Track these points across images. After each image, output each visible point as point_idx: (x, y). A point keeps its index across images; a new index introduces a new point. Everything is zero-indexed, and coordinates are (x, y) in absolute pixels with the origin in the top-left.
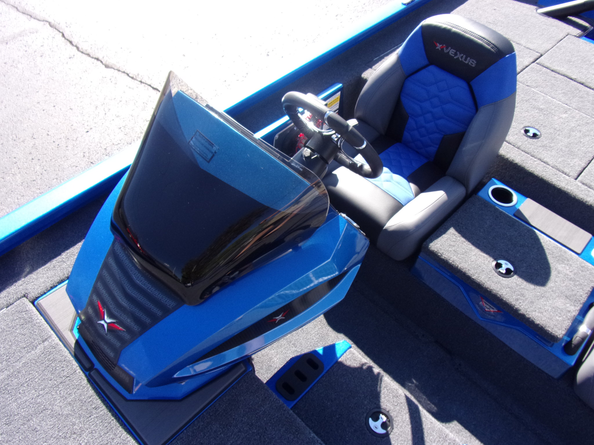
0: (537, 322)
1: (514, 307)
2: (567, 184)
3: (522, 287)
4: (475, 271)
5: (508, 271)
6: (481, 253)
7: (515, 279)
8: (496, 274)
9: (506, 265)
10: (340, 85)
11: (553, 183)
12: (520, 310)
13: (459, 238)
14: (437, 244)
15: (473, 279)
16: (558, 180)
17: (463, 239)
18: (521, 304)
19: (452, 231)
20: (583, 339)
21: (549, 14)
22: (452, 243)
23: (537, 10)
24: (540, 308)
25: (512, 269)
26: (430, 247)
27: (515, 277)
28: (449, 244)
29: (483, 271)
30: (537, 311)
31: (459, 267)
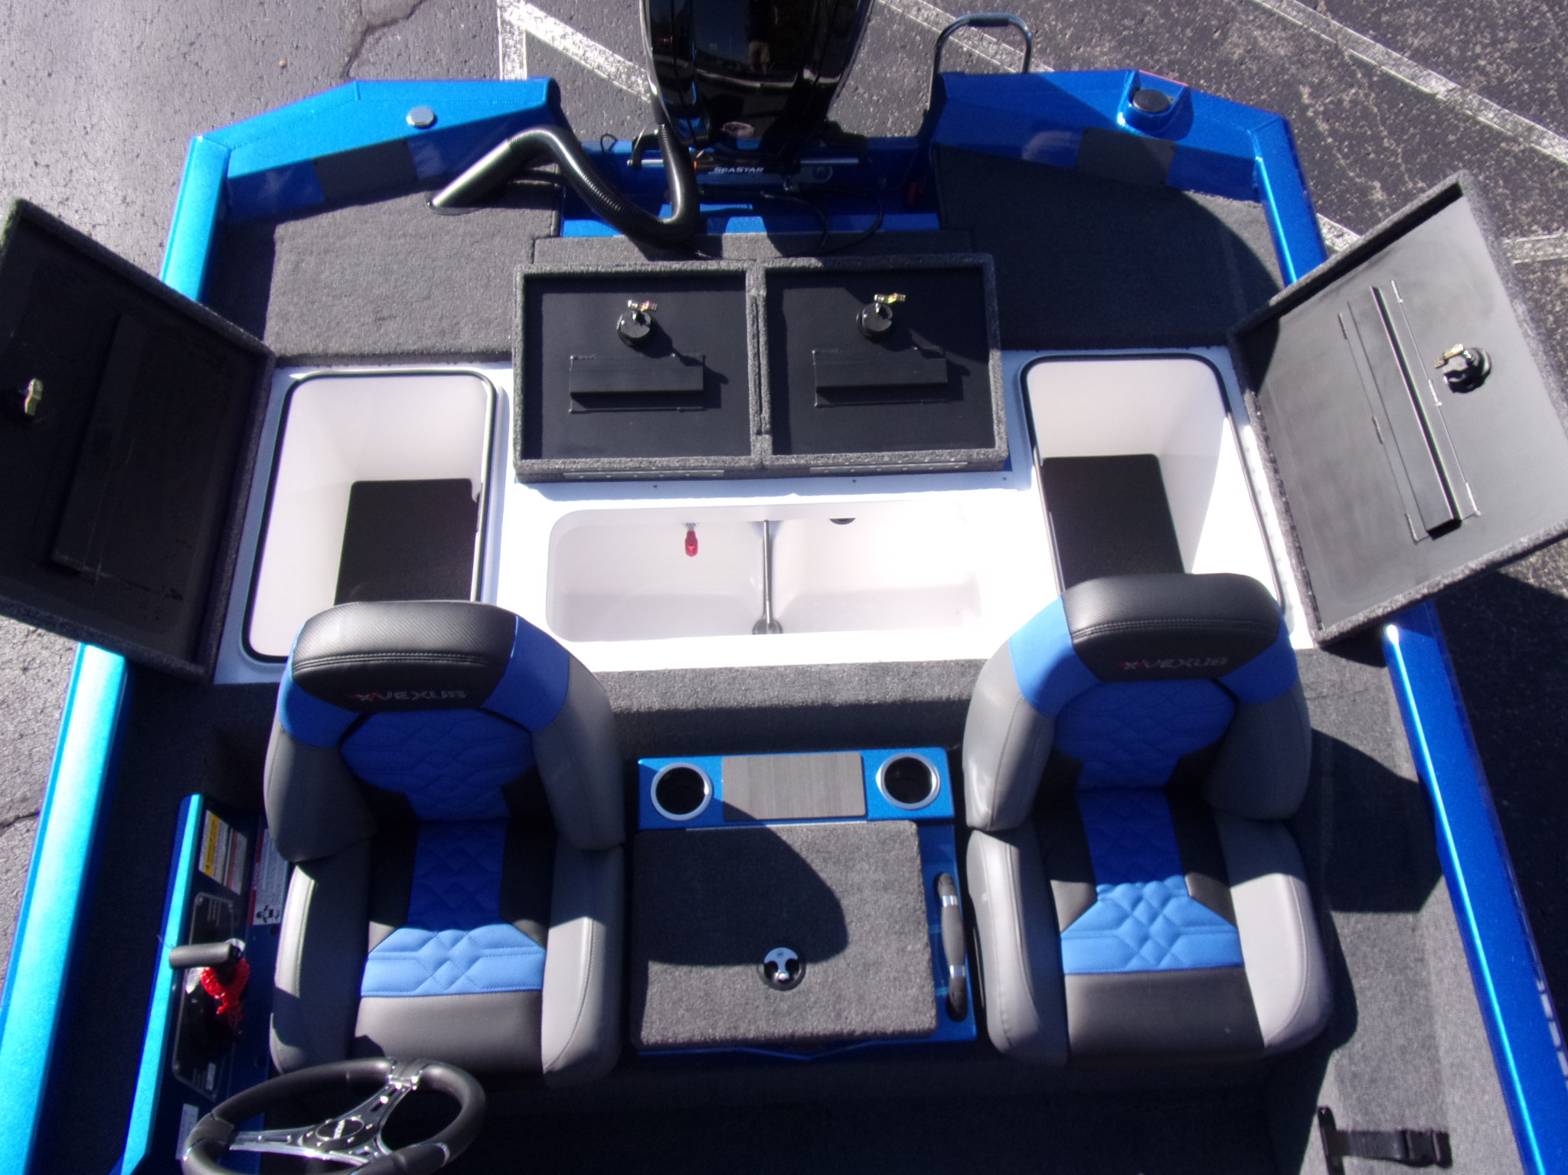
0: (890, 1030)
1: (842, 1034)
2: (763, 688)
3: (830, 979)
4: (746, 1021)
5: (791, 966)
6: (730, 971)
7: (813, 973)
8: (778, 993)
9: (781, 955)
10: (195, 800)
11: (743, 705)
12: (854, 1031)
13: (677, 973)
14: (652, 1023)
15: (753, 1039)
16: (746, 690)
17: (685, 969)
18: (849, 1021)
19: (655, 969)
20: (964, 990)
21: (465, 201)
22: (675, 995)
23: (430, 200)
24: (878, 998)
25: (793, 955)
26: (644, 1040)
27: (809, 968)
28: (671, 1005)
29: (758, 1007)
30: (877, 1008)
31: (717, 1038)
